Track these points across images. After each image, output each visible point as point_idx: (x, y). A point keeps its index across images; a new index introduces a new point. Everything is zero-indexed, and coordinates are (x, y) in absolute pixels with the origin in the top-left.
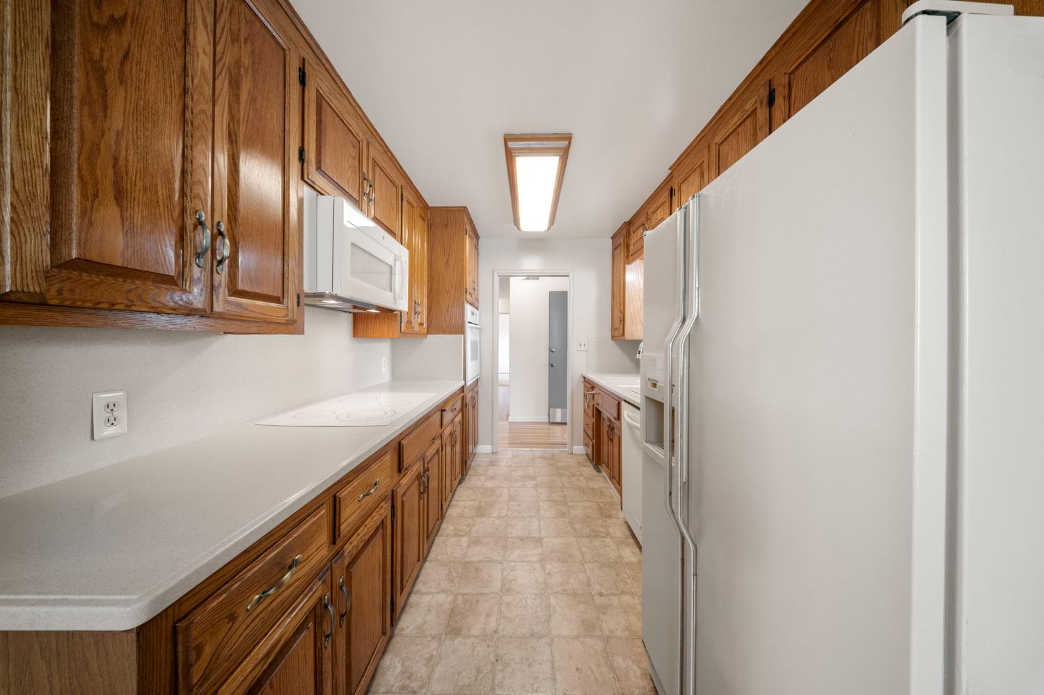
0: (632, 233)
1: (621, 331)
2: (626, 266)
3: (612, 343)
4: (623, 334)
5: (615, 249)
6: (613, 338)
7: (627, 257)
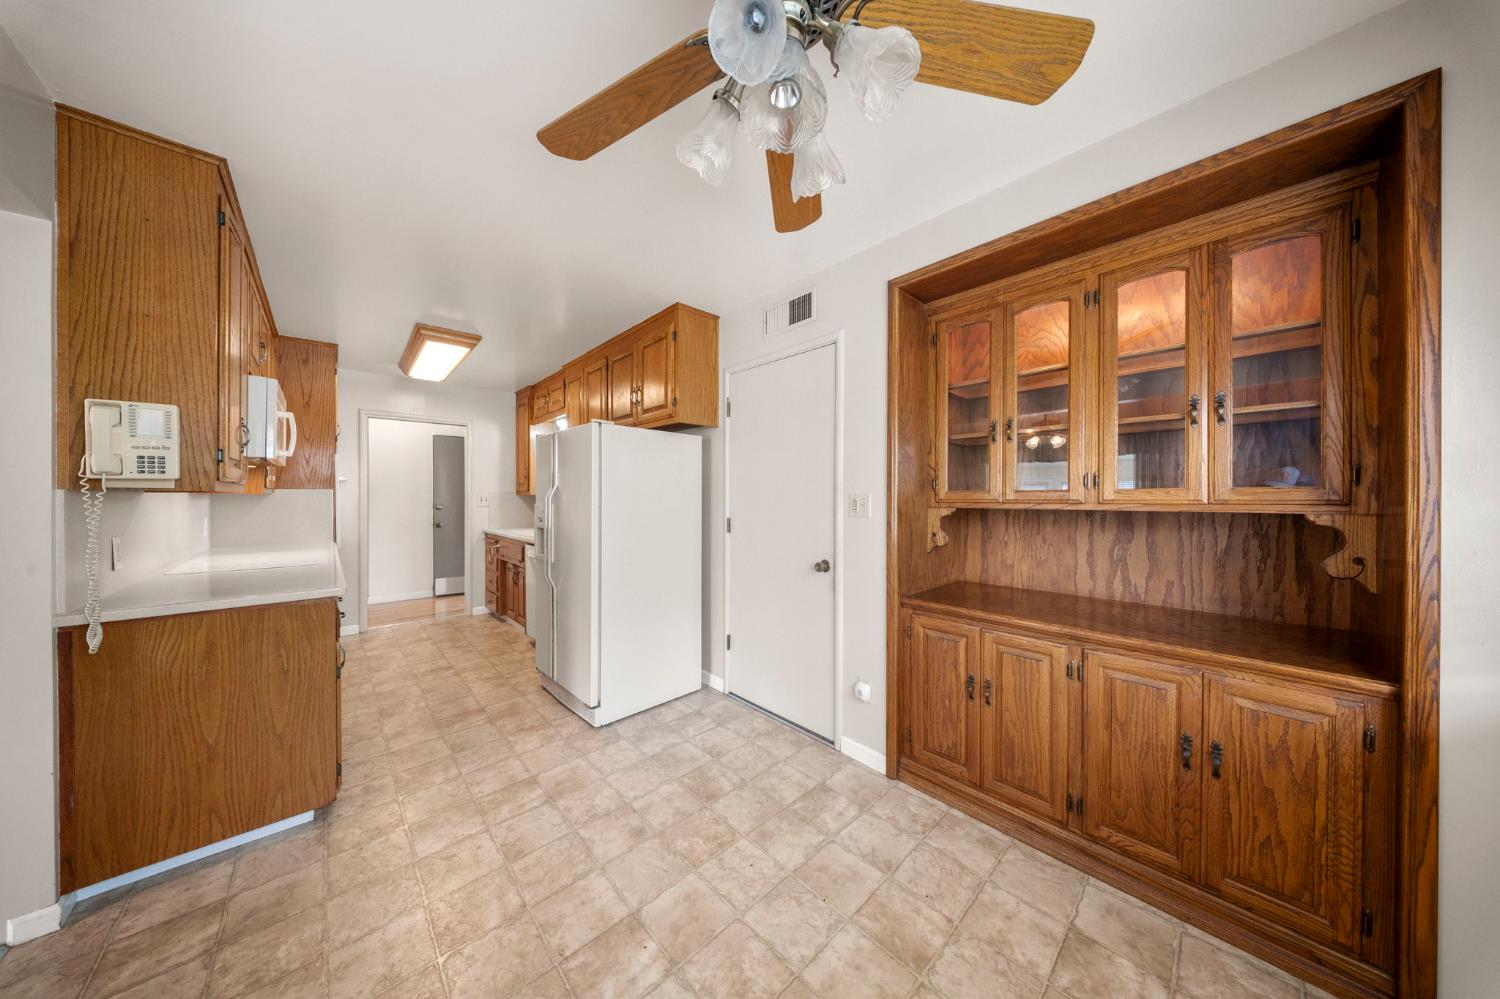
0: (535, 398)
1: (526, 486)
2: (531, 427)
3: (517, 497)
4: (529, 490)
5: (519, 406)
6: (518, 493)
7: (532, 418)
